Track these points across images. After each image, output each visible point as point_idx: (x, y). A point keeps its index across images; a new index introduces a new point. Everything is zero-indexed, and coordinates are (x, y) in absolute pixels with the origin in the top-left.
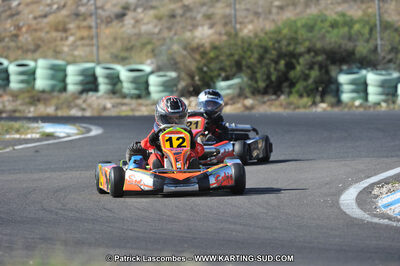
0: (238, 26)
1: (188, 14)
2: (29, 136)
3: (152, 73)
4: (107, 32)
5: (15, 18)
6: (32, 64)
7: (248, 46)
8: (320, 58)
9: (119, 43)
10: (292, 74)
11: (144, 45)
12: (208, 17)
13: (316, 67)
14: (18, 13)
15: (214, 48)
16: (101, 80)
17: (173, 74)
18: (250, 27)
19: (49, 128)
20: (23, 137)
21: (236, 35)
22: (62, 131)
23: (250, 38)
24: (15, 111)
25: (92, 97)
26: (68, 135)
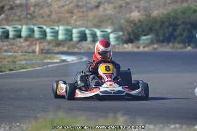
0: (151, 12)
1: (128, 6)
2: (55, 61)
3: (111, 32)
4: (91, 14)
5: (50, 7)
6: (57, 28)
7: (155, 20)
8: (188, 26)
9: (97, 19)
10: (175, 34)
11: (108, 20)
12: (137, 7)
13: (186, 31)
14: (51, 5)
15: (140, 21)
16: (88, 36)
17: (121, 33)
18: (156, 12)
19: (64, 57)
20: (52, 61)
21: (150, 15)
22: (70, 59)
23: (156, 17)
24: (49, 50)
25: (84, 44)
26: (73, 61)
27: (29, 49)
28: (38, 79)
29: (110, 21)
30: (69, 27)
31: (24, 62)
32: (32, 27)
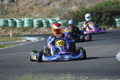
0: (84, 5)
1: (69, 3)
2: (23, 41)
3: (59, 21)
4: (45, 9)
5: (17, 6)
6: (23, 19)
8: (110, 14)
9: (49, 12)
10: (101, 19)
11: (56, 12)
12: (75, 3)
13: (108, 17)
14: (18, 4)
15: (77, 12)
16: (44, 23)
17: (65, 21)
18: (88, 6)
19: (29, 38)
20: (21, 41)
21: (84, 8)
22: (33, 39)
23: (88, 9)
24: (19, 34)
25: (41, 29)
26: (35, 40)
27: (5, 34)
28: (12, 54)
29: (58, 13)
30: (31, 18)
31: (2, 43)
32: (7, 19)
